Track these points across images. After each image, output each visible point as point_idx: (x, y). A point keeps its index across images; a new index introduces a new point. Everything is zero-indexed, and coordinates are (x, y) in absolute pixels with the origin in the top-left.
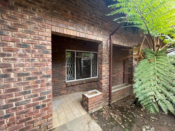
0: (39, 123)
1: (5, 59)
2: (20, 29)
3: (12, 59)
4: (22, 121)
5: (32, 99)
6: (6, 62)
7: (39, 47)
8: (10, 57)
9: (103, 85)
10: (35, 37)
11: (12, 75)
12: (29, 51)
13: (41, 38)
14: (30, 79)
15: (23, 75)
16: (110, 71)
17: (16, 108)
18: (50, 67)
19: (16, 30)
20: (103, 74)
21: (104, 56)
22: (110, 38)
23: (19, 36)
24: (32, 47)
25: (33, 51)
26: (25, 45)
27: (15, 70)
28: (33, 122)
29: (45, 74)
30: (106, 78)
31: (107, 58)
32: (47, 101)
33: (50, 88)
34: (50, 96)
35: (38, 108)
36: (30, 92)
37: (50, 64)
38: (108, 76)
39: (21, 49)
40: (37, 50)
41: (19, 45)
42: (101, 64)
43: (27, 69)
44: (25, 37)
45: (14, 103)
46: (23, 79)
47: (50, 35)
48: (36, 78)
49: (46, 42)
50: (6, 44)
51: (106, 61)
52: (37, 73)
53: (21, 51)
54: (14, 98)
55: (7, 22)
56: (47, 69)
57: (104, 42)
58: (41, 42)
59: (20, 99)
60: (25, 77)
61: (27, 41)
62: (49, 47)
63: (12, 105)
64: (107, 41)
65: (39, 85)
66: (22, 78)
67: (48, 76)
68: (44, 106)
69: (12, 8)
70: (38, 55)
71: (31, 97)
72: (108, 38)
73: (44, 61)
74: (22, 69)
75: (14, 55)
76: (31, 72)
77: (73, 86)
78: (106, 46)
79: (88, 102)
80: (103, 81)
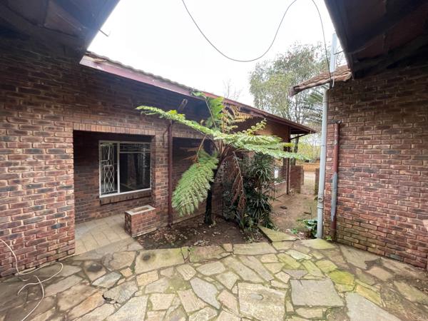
0: (55, 246)
1: (12, 169)
2: (29, 132)
3: (20, 169)
4: (32, 244)
5: (45, 216)
6: (12, 172)
7: (55, 152)
8: (17, 167)
9: (157, 197)
10: (51, 140)
11: (20, 187)
12: (41, 157)
13: (58, 140)
14: (43, 191)
15: (33, 186)
16: (169, 177)
17: (24, 227)
18: (72, 176)
19: (25, 133)
20: (158, 181)
21: (159, 156)
22: (168, 130)
23: (29, 140)
24: (45, 152)
25: (47, 157)
26: (36, 151)
27: (23, 181)
28: (47, 245)
29: (64, 184)
30: (162, 188)
31: (164, 158)
32: (67, 218)
33: (72, 202)
34: (71, 212)
35: (54, 227)
36: (42, 207)
37: (72, 171)
38: (166, 184)
39: (31, 156)
40: (52, 156)
41: (29, 152)
42: (154, 167)
43: (39, 180)
44: (37, 141)
45: (22, 221)
46: (34, 192)
47: (72, 135)
48: (51, 190)
49: (65, 145)
50: (13, 151)
51: (162, 163)
52: (53, 184)
53: (31, 158)
54: (22, 214)
55: (13, 126)
56: (68, 178)
57: (157, 136)
58: (58, 145)
59: (30, 216)
60: (36, 189)
61: (39, 145)
62: (70, 151)
63: (20, 224)
64: (164, 134)
65: (56, 198)
66: (32, 190)
67: (69, 187)
68: (62, 225)
69: (19, 108)
70: (54, 162)
71: (45, 213)
72: (165, 129)
73: (62, 168)
74: (32, 179)
75: (22, 164)
76: (44, 183)
77: (113, 203)
78: (161, 141)
79: (131, 221)
80: (156, 192)
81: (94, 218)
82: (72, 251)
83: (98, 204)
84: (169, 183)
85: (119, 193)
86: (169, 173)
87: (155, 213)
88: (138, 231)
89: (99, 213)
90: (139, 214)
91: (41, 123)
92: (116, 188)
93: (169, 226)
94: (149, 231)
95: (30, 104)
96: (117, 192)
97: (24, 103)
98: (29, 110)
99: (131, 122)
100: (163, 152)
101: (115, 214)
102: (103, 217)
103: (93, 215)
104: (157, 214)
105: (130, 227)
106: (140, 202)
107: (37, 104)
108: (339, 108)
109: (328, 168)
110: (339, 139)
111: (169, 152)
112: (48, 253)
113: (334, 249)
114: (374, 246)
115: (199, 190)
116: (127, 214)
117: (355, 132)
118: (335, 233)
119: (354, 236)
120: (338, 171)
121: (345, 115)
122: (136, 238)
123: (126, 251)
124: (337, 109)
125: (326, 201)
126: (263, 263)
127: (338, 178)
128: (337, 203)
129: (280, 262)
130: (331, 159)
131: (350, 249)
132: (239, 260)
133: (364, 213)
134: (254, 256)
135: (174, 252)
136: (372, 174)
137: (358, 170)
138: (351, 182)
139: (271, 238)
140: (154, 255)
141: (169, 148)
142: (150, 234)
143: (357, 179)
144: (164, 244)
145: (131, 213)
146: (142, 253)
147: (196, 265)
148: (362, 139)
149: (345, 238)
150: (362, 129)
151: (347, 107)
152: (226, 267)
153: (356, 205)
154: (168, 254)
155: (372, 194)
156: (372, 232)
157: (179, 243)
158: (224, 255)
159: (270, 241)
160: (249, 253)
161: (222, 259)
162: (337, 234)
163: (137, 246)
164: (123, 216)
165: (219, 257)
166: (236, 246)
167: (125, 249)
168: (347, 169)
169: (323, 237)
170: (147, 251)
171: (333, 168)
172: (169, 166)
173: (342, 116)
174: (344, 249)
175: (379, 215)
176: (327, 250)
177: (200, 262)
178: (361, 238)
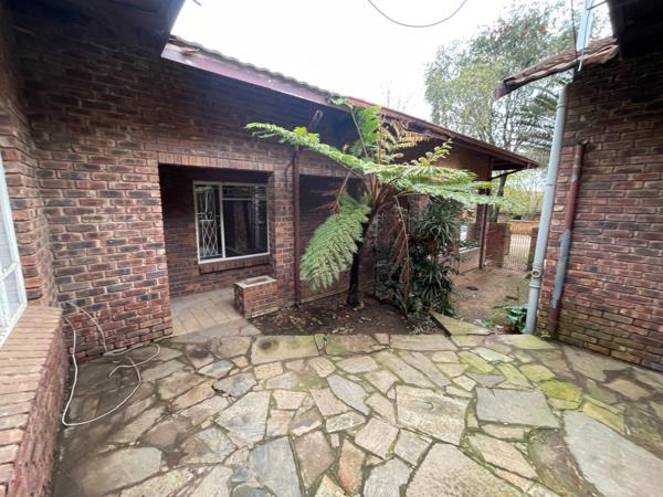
0: (148, 323)
1: (86, 218)
2: (103, 166)
3: (96, 218)
4: (120, 317)
5: (133, 283)
6: (87, 223)
7: (137, 195)
8: (91, 215)
9: (279, 264)
10: (130, 177)
11: (98, 243)
12: (120, 203)
13: (140, 178)
14: (127, 249)
15: (115, 243)
16: (294, 235)
17: (109, 296)
18: (161, 230)
19: (96, 168)
20: (279, 241)
21: (279, 203)
22: (293, 163)
23: (103, 178)
24: (125, 195)
25: (128, 203)
26: (112, 194)
27: (102, 235)
28: (138, 321)
29: (153, 241)
30: (285, 251)
31: (287, 206)
32: (159, 288)
33: (164, 266)
34: (164, 280)
35: (145, 298)
36: (128, 272)
37: (160, 223)
38: (290, 246)
39: (108, 200)
40: (134, 201)
41: (105, 194)
42: (273, 220)
43: (121, 233)
44: (113, 179)
45: (105, 288)
46: (116, 250)
47: (157, 171)
48: (136, 248)
49: (149, 185)
50: (84, 193)
52: (138, 240)
53: (108, 203)
54: (104, 279)
55: (81, 158)
56: (156, 233)
57: (277, 173)
58: (140, 185)
59: (114, 282)
60: (119, 247)
61: (117, 186)
62: (156, 194)
63: (103, 292)
64: (286, 170)
65: (144, 260)
66: (114, 248)
67: (158, 246)
68: (154, 296)
69: (86, 132)
70: (137, 209)
71: (132, 279)
72: (289, 162)
73: (148, 218)
74: (112, 232)
75: (98, 211)
76: (127, 239)
77: (217, 272)
78: (282, 180)
79: (242, 296)
80: (277, 256)
81: (192, 291)
82: (169, 331)
83: (196, 273)
84: (295, 245)
85: (224, 258)
86: (295, 229)
87: (276, 286)
88: (253, 310)
89: (198, 285)
90: (254, 288)
91: (116, 153)
92: (220, 252)
93: (295, 306)
94: (268, 311)
95: (99, 125)
96: (221, 257)
97: (92, 123)
98: (98, 134)
99: (238, 150)
100: (285, 197)
101: (220, 287)
102: (204, 291)
103: (190, 287)
104: (279, 288)
105: (242, 304)
106: (254, 272)
107: (108, 125)
108: (588, 116)
109: (554, 223)
110: (581, 173)
111: (294, 197)
112: (141, 331)
113: (552, 351)
114: (623, 348)
115: (341, 253)
116: (237, 287)
117: (614, 160)
118: (557, 327)
119: (589, 332)
120: (572, 227)
121: (597, 130)
122: (251, 320)
123: (239, 335)
124: (582, 119)
125: (546, 276)
126: (435, 363)
127: (572, 239)
128: (566, 280)
129: (462, 363)
130: (561, 208)
131: (580, 352)
132: (399, 356)
133: (613, 297)
134: (421, 352)
135: (304, 340)
136: (636, 233)
137: (612, 225)
138: (595, 246)
139: (450, 330)
140: (276, 343)
141: (294, 191)
142: (268, 315)
143: (607, 240)
144: (289, 329)
145: (242, 285)
146: (261, 339)
147: (334, 359)
148: (626, 172)
149: (573, 334)
150: (628, 154)
151: (603, 115)
152: (379, 364)
153: (600, 283)
154: (295, 342)
155: (631, 265)
156: (623, 326)
157: (310, 329)
158: (377, 348)
159: (448, 334)
160: (414, 348)
161: (373, 353)
162: (558, 328)
163: (253, 330)
164: (232, 290)
165: (369, 351)
166: (395, 337)
167: (237, 332)
168: (591, 224)
169: (536, 332)
170: (267, 337)
171: (565, 222)
172: (294, 219)
173: (592, 130)
174: (570, 352)
175: (641, 300)
176: (540, 351)
177: (340, 356)
178: (603, 337)
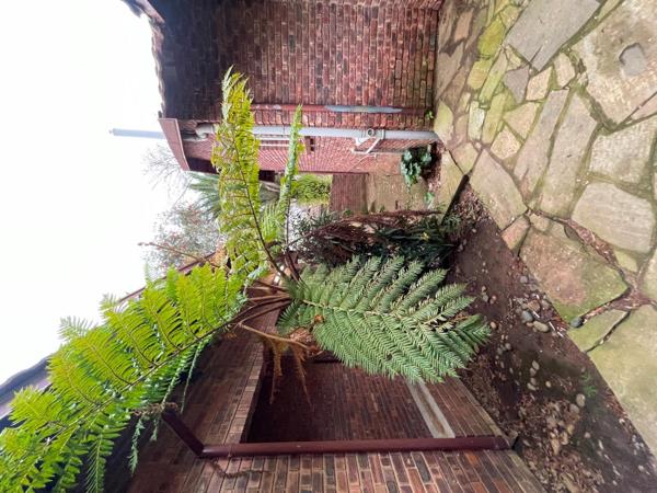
51: (318, 479)
86: (351, 451)
109: (319, 121)
111: (285, 454)
113: (445, 100)
117: (264, 85)
119: (417, 86)
120: (322, 105)
125: (372, 123)
126: (523, 142)
127: (333, 104)
128: (372, 104)
129: (505, 123)
130: (305, 117)
133: (381, 74)
136: (325, 65)
137: (319, 81)
138: (338, 89)
139: (459, 184)
143: (332, 82)
149: (422, 97)
150: (259, 77)
153: (370, 83)
158: (542, 224)
159: (466, 179)
160: (508, 185)
165: (558, 228)
166: (502, 222)
172: (330, 453)
175: (380, 57)
176: (449, 105)
